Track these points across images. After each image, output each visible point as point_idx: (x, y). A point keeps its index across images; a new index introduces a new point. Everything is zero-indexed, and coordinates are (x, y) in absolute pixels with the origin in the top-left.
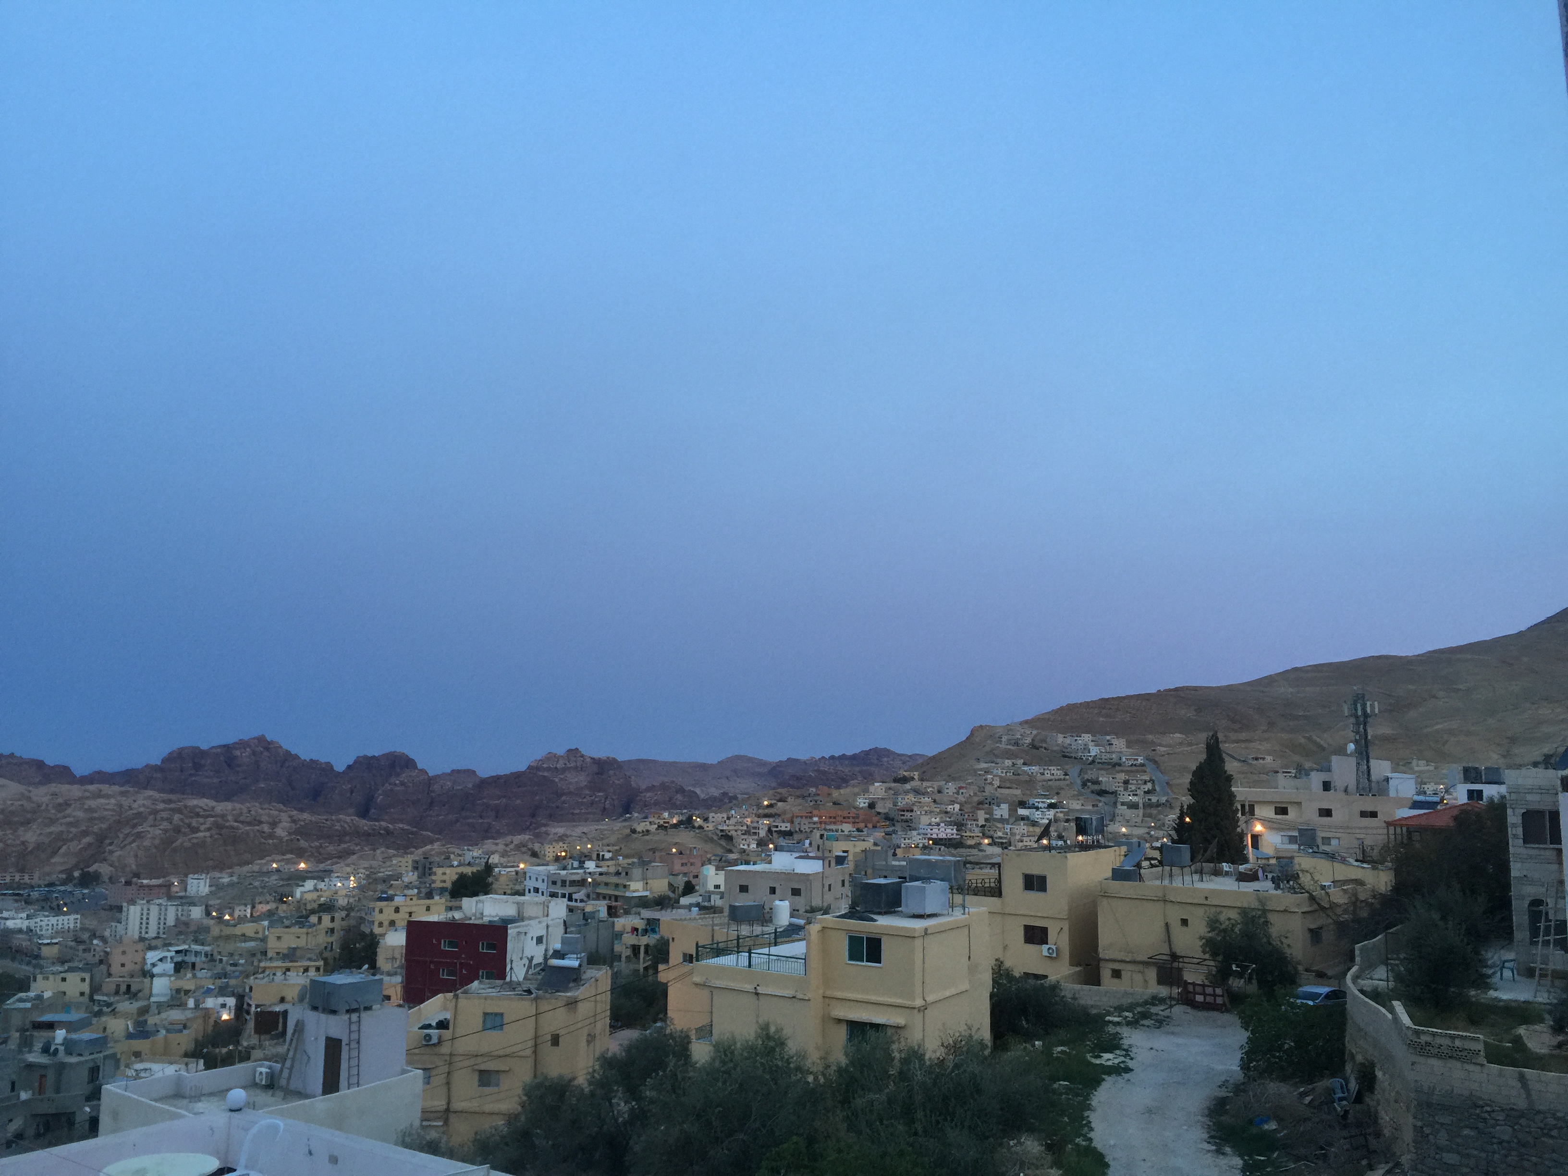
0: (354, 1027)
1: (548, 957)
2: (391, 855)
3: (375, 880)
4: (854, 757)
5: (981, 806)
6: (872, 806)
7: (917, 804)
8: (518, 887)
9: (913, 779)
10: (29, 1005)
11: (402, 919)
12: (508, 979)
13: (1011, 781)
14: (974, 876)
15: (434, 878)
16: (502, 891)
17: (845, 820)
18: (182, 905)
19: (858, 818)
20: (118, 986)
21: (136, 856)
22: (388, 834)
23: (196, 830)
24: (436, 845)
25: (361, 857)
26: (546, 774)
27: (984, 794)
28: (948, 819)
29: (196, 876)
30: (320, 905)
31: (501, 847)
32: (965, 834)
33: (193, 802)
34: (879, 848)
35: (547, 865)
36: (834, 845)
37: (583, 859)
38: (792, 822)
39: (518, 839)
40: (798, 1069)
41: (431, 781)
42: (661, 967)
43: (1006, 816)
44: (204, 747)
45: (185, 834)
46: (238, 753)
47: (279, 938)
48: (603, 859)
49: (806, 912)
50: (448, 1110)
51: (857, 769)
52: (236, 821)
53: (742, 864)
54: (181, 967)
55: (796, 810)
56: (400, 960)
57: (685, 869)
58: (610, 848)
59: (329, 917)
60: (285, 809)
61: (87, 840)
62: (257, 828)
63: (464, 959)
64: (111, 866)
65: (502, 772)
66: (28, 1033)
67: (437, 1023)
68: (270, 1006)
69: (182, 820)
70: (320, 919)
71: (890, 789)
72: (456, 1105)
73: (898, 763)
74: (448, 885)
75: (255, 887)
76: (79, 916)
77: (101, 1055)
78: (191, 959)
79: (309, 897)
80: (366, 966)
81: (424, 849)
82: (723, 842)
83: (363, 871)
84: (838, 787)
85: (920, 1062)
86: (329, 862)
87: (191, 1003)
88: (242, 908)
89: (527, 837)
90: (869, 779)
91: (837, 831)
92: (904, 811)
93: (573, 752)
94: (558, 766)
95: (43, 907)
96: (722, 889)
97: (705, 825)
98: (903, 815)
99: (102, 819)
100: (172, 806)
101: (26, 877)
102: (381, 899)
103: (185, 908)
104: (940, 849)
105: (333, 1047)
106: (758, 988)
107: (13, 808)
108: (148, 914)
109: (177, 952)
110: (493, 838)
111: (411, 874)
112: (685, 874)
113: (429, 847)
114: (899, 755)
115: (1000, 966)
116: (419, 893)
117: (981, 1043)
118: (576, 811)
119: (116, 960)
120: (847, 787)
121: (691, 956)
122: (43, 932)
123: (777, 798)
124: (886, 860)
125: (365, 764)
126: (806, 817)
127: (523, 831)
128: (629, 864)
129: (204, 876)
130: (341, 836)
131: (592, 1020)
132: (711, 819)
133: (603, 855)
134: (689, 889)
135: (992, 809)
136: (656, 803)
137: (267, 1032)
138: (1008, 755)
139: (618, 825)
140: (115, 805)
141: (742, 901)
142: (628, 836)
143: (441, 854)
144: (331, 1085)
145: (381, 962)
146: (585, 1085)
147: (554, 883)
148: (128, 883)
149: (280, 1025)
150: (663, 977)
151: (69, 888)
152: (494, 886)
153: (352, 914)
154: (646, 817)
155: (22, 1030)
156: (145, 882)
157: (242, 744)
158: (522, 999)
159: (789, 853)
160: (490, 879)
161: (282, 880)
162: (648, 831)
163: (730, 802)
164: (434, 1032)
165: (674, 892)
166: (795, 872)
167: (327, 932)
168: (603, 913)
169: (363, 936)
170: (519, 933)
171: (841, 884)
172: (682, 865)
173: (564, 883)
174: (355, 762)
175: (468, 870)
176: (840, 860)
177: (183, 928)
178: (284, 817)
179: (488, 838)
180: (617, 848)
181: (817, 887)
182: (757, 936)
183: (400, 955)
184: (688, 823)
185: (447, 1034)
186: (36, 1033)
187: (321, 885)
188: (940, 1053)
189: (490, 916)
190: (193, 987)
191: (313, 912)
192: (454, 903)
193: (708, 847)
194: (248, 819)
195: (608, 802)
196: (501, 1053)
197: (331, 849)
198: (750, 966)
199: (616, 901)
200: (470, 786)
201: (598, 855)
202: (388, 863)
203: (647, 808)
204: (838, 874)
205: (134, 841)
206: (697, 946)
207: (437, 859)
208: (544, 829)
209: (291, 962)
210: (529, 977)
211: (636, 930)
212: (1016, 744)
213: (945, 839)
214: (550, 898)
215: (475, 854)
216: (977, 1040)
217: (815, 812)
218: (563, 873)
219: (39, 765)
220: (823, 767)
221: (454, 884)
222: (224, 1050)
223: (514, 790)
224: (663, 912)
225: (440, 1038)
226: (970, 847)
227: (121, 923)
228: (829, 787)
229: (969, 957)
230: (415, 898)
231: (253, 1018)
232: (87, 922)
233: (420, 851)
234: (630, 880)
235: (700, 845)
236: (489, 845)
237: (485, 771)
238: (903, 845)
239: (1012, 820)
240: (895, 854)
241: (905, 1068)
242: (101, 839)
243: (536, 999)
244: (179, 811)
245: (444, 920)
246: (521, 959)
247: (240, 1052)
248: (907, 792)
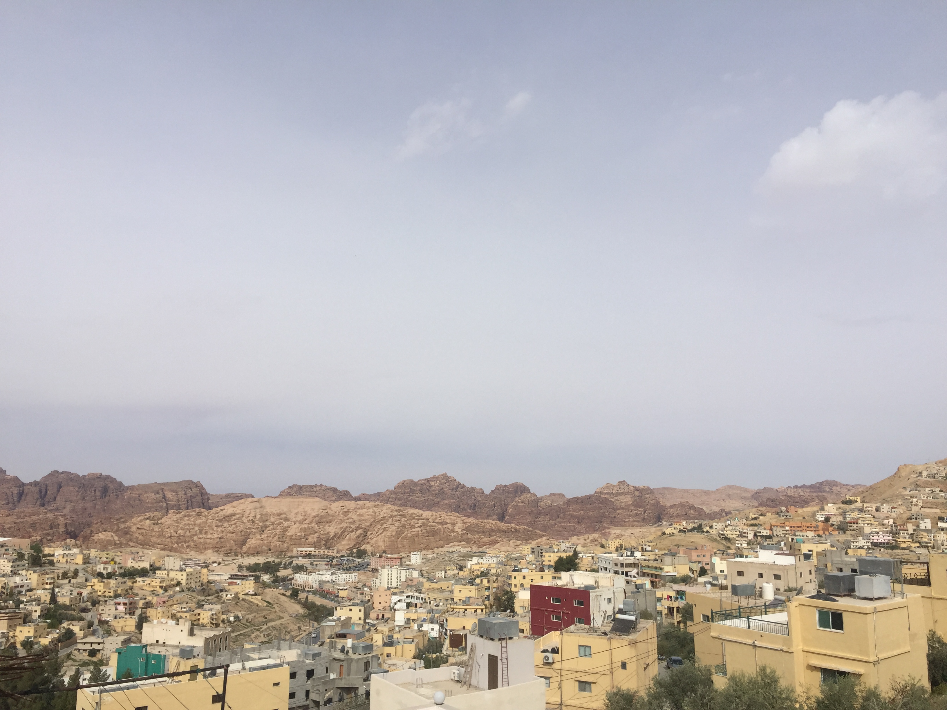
0: (504, 650)
1: (616, 612)
2: (519, 544)
3: (511, 559)
4: (812, 487)
5: (909, 520)
6: (827, 519)
7: (861, 519)
8: (594, 567)
9: (856, 502)
10: (334, 624)
11: (527, 584)
12: (592, 625)
13: (930, 503)
14: (908, 571)
15: (544, 558)
16: (584, 569)
17: (808, 529)
18: (409, 569)
19: (818, 527)
20: (378, 615)
21: (384, 541)
22: (516, 531)
23: (413, 527)
24: (544, 538)
25: (502, 545)
26: (606, 496)
27: (911, 512)
28: (885, 529)
29: (415, 553)
30: (482, 572)
31: (582, 541)
32: (899, 540)
33: (411, 511)
34: (835, 549)
35: (611, 553)
36: (802, 546)
37: (633, 550)
38: (771, 529)
39: (592, 536)
40: (788, 698)
41: (537, 501)
42: (689, 623)
43: (929, 527)
44: (416, 480)
45: (408, 529)
46: (432, 483)
47: (460, 591)
48: (646, 551)
49: (786, 591)
50: (561, 704)
51: (815, 494)
52: (434, 522)
53: (738, 557)
54: (409, 606)
55: (773, 522)
56: (528, 608)
57: (699, 559)
58: (650, 544)
59: (487, 580)
60: (459, 515)
61: (359, 532)
62: (445, 526)
63: (564, 610)
64: (372, 546)
65: (579, 495)
66: (334, 640)
67: (551, 650)
68: (458, 631)
69: (406, 521)
70: (482, 581)
71: (840, 508)
72: (566, 701)
73: (844, 491)
74: (553, 563)
75: (446, 561)
76: (357, 574)
77: (370, 655)
78: (414, 601)
79: (476, 567)
80: (509, 611)
81: (537, 541)
82: (724, 542)
83: (504, 553)
84: (803, 507)
85: (876, 700)
86: (485, 547)
87: (415, 627)
88: (440, 573)
89: (598, 535)
90: (823, 502)
91: (803, 536)
92: (851, 523)
93: (622, 483)
94: (613, 492)
95: (339, 569)
96: (726, 573)
97: (711, 531)
98: (851, 526)
99: (366, 520)
100: (401, 513)
101: (331, 552)
102: (514, 571)
103: (410, 571)
104: (880, 550)
105: (493, 661)
106: (755, 642)
107: (322, 514)
108: (391, 574)
109: (407, 597)
110: (577, 535)
111: (531, 556)
112: (699, 562)
113: (540, 540)
114: (844, 485)
115: (933, 635)
116: (536, 568)
117: (923, 690)
118: (627, 520)
119: (376, 600)
120: (808, 507)
121: (708, 617)
122: (340, 583)
123: (759, 514)
124: (841, 557)
125: (501, 490)
126: (780, 526)
127: (595, 531)
128: (662, 555)
129: (419, 553)
130: (491, 532)
131: (646, 655)
132: (714, 527)
133: (646, 549)
134: (703, 572)
135: (919, 522)
136: (678, 516)
137: (457, 647)
138: (927, 485)
139: (653, 529)
140: (373, 512)
141: (739, 581)
142: (660, 536)
143: (547, 544)
144: (493, 684)
145: (517, 608)
146: (645, 696)
147: (616, 565)
148: (381, 556)
149: (464, 643)
150: (690, 630)
151: (350, 558)
152: (579, 565)
153: (499, 578)
154: (671, 525)
155: (330, 637)
156: (389, 556)
157: (435, 478)
158: (602, 639)
159: (770, 551)
160: (577, 561)
161: (460, 557)
162: (673, 533)
163: (726, 515)
164: (550, 655)
165: (693, 573)
166: (776, 563)
167: (486, 589)
168: (648, 585)
169: (507, 593)
170: (597, 596)
171: (809, 573)
172: (698, 556)
173: (622, 565)
174: (496, 489)
175: (564, 555)
176: (807, 557)
177: (409, 584)
178: (459, 520)
179: (574, 535)
180: (654, 543)
181: (792, 573)
182: (752, 607)
183: (527, 604)
184: (699, 529)
185: (557, 657)
186: (337, 640)
187: (481, 561)
188: (892, 694)
189: (578, 584)
190: (416, 618)
191: (478, 576)
192: (557, 575)
193: (715, 544)
194: (440, 521)
195: (646, 514)
196: (591, 671)
197: (486, 539)
198: (749, 627)
199: (656, 578)
200: (562, 503)
201: (642, 548)
202: (517, 549)
203: (672, 519)
204: (806, 566)
205: (382, 533)
206: (712, 613)
207: (545, 547)
208: (607, 531)
209: (467, 605)
210: (605, 624)
211: (671, 597)
212: (933, 477)
213: (884, 543)
214: (614, 575)
215: (567, 545)
216: (919, 687)
217: (787, 523)
218: (621, 558)
219: (334, 490)
220: (789, 493)
221: (556, 563)
222: (434, 656)
223: (588, 506)
224: (687, 586)
225: (553, 659)
226: (903, 549)
227: (377, 578)
228: (796, 507)
229: (909, 629)
230: (534, 571)
231: (449, 637)
232: (361, 577)
233: (535, 542)
234: (664, 565)
235: (709, 544)
236: (574, 539)
237: (570, 495)
238: (852, 547)
239: (934, 530)
240: (847, 553)
241: (866, 704)
242: (366, 531)
243: (609, 639)
244: (404, 516)
245: (551, 585)
246: (599, 611)
247: (442, 658)
248: (853, 511)
